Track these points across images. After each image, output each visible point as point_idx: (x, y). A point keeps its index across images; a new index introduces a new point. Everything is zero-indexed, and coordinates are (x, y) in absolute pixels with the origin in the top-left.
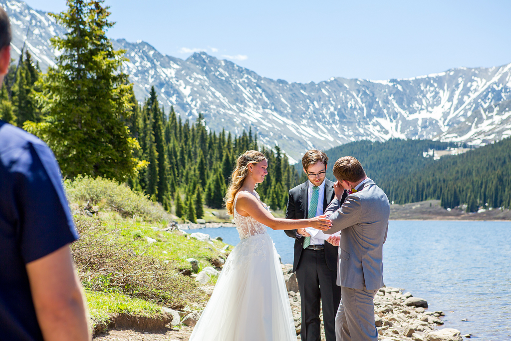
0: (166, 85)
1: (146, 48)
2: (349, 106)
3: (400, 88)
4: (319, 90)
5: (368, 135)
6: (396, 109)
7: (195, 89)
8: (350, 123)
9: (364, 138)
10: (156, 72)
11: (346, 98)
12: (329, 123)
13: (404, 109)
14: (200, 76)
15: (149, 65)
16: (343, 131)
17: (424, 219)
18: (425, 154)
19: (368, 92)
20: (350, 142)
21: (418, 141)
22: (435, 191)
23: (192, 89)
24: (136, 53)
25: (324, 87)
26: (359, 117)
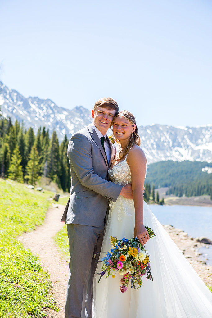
0: (60, 124)
1: (49, 102)
2: (162, 140)
3: (191, 131)
4: (145, 130)
5: (172, 157)
6: (188, 144)
7: (76, 126)
8: (162, 150)
9: (170, 159)
10: (55, 116)
11: (161, 135)
12: (150, 149)
13: (193, 143)
14: (79, 119)
15: (51, 111)
16: (158, 154)
17: (201, 206)
18: (203, 170)
19: (173, 133)
20: (161, 161)
21: (200, 162)
22: (208, 191)
23: (74, 127)
24: (44, 105)
25: (148, 129)
26: (167, 147)
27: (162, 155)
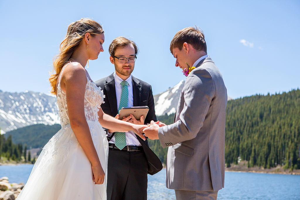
2: (35, 105)
4: (19, 96)
5: (43, 121)
8: (34, 115)
9: (41, 123)
11: (33, 102)
12: (23, 114)
16: (30, 118)
19: (45, 99)
20: (33, 124)
25: (22, 95)
26: (39, 112)
27: (35, 119)
